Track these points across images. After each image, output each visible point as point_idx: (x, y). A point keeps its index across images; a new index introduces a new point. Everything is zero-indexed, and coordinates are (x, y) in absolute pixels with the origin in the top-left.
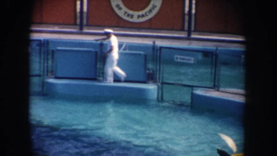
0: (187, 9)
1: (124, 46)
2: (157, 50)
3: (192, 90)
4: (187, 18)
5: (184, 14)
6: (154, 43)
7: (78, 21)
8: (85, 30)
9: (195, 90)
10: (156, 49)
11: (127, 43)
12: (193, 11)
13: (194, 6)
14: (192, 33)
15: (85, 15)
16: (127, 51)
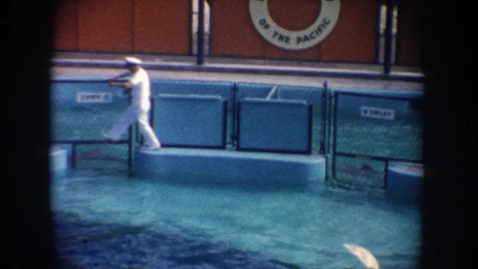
0: (383, 26)
1: (273, 91)
2: (330, 98)
3: (387, 166)
4: (382, 41)
5: (378, 35)
6: (325, 85)
7: (195, 48)
8: (207, 64)
9: (393, 166)
10: (328, 96)
11: (279, 86)
12: (394, 30)
13: (395, 21)
14: (393, 67)
15: (206, 38)
16: (279, 100)
